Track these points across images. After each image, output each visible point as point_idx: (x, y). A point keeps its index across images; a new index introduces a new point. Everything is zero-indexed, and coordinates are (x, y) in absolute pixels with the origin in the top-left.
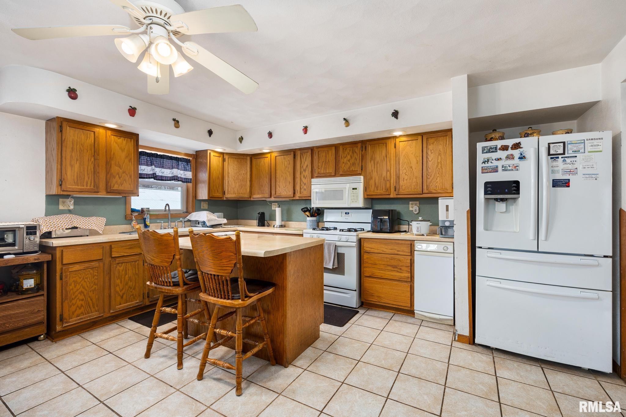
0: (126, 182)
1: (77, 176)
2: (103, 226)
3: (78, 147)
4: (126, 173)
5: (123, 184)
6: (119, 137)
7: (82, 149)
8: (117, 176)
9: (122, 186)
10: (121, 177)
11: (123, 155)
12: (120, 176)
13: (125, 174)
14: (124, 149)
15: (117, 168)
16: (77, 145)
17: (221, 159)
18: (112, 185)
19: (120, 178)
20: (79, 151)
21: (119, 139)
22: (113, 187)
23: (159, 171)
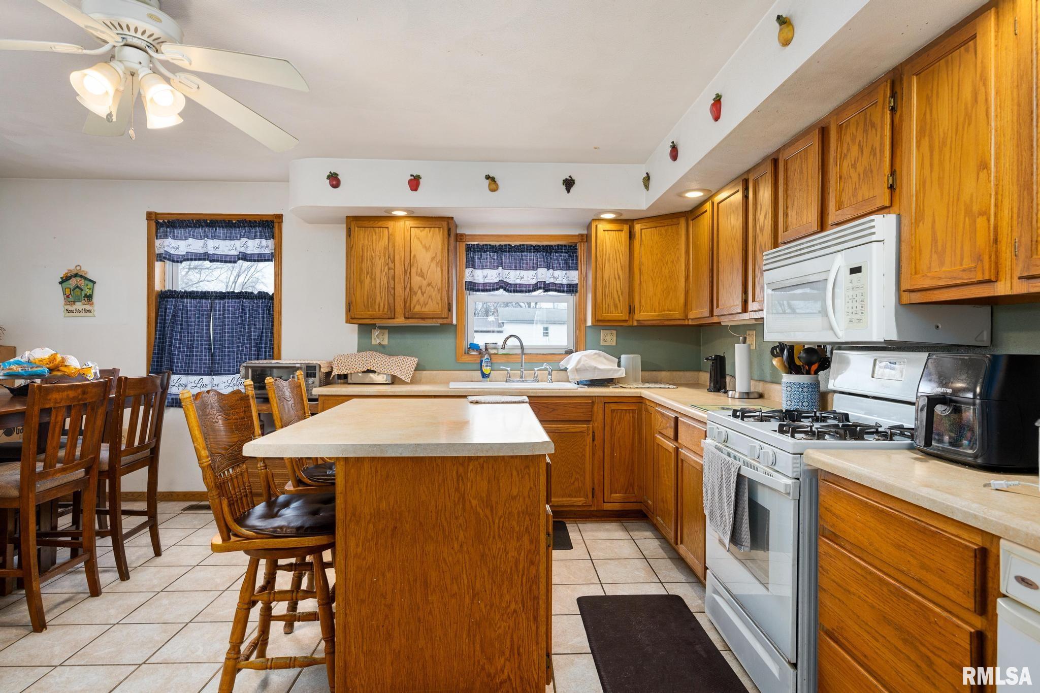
0: (432, 299)
1: (368, 295)
2: (413, 370)
3: (368, 254)
4: (432, 286)
5: (427, 303)
6: (421, 229)
7: (374, 256)
8: (420, 291)
9: (427, 306)
10: (425, 292)
11: (429, 255)
12: (423, 291)
13: (430, 287)
14: (430, 246)
15: (419, 279)
16: (367, 252)
17: (624, 235)
18: (412, 306)
19: (423, 294)
20: (370, 260)
21: (421, 231)
22: (414, 308)
23: (513, 276)
